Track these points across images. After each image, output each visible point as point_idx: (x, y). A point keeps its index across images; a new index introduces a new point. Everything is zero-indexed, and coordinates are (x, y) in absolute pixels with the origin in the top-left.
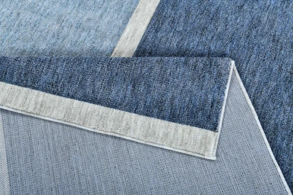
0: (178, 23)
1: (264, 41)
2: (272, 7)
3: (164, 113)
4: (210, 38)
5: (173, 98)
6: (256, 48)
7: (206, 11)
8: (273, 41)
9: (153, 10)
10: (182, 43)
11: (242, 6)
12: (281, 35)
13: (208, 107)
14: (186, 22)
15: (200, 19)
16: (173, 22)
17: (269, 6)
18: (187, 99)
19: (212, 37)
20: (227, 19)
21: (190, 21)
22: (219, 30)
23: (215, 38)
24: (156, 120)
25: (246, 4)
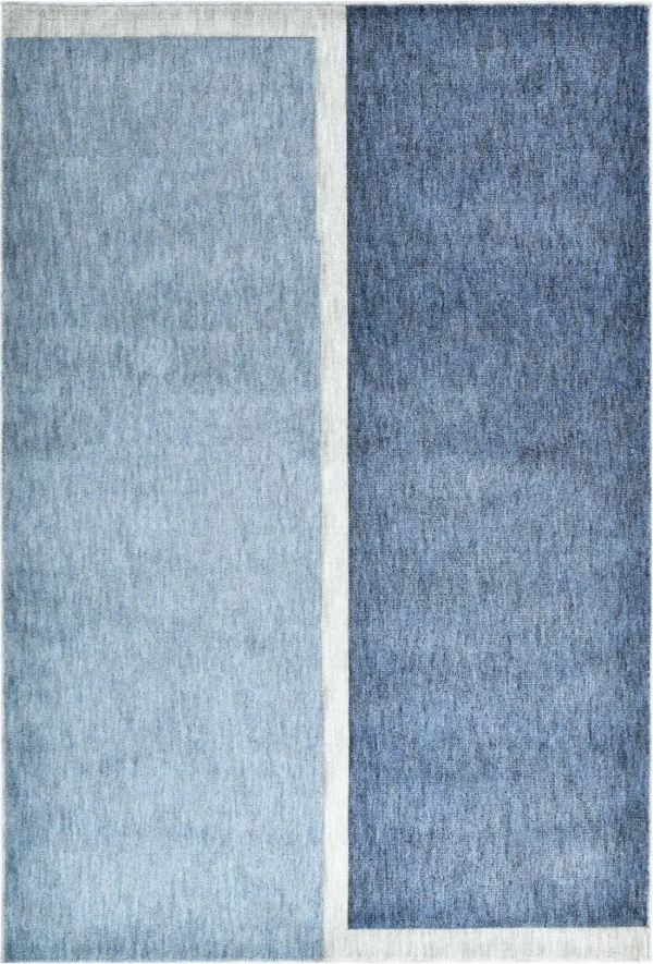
0: (386, 267)
1: (505, 252)
2: (499, 191)
3: (580, 920)
4: (435, 274)
5: (587, 895)
6: (498, 266)
7: (415, 234)
8: (517, 246)
9: (344, 258)
10: (402, 295)
11: (460, 205)
12: (524, 233)
13: (632, 898)
14: (395, 260)
15: (412, 249)
16: (378, 267)
17: (495, 192)
18: (605, 893)
19: (439, 272)
20: (446, 234)
21: (401, 256)
22: (443, 257)
23: (442, 271)
24: (573, 930)
25: (465, 200)
